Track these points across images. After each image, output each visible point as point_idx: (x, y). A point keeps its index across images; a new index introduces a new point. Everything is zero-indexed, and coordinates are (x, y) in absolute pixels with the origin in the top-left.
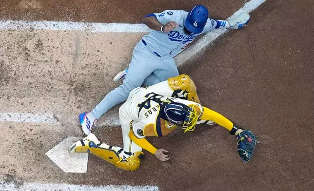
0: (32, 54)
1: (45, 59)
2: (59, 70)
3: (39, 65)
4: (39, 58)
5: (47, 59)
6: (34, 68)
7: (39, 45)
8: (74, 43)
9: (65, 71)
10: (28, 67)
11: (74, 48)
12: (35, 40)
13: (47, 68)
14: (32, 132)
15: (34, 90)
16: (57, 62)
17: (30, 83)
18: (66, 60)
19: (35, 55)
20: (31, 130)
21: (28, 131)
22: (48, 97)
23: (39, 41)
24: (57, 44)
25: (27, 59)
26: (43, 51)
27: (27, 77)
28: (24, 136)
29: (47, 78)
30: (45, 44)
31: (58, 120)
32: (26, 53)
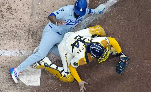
0: (5, 14)
1: (13, 17)
2: (22, 23)
3: (10, 21)
4: (10, 16)
5: (15, 17)
6: (7, 23)
7: (9, 8)
8: (30, 7)
9: (25, 24)
10: (3, 22)
11: (31, 10)
12: (6, 6)
13: (14, 23)
15: (7, 36)
16: (21, 19)
17: (5, 32)
18: (26, 18)
19: (7, 15)
20: (6, 60)
21: (4, 61)
22: (16, 40)
23: (9, 6)
24: (20, 8)
25: (2, 17)
26: (12, 12)
27: (3, 28)
28: (2, 64)
29: (15, 29)
30: (13, 7)
32: (2, 14)
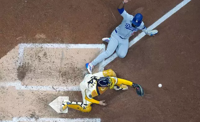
0: (42, 59)
1: (48, 61)
2: (54, 66)
3: (45, 64)
4: (45, 60)
5: (49, 61)
6: (43, 66)
7: (45, 54)
8: (61, 53)
9: (57, 66)
10: (40, 65)
11: (61, 56)
12: (43, 53)
13: (49, 65)
14: (43, 95)
15: (43, 75)
16: (53, 62)
17: (41, 72)
18: (58, 61)
20: (42, 94)
21: (41, 94)
22: (50, 78)
23: (45, 53)
24: (53, 54)
25: (40, 61)
26: (47, 57)
27: (40, 69)
28: (39, 96)
29: (49, 70)
30: (48, 54)
31: (54, 89)
32: (39, 59)
